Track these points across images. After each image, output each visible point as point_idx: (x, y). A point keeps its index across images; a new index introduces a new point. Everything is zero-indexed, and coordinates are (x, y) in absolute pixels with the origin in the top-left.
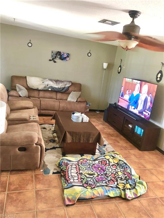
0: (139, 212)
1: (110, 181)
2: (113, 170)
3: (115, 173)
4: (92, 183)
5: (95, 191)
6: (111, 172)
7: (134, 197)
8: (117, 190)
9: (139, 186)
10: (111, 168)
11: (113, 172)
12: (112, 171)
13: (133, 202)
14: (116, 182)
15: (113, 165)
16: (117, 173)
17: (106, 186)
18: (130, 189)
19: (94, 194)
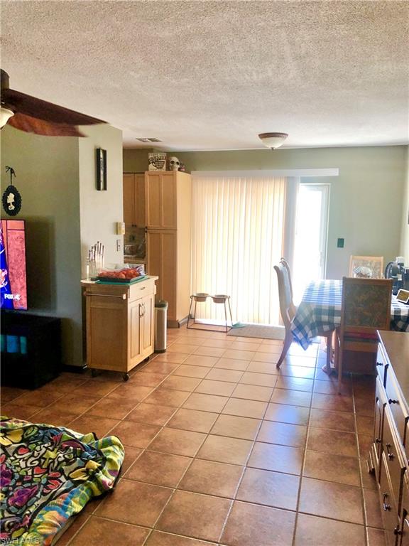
0: (145, 497)
1: (49, 483)
2: (27, 460)
3: (37, 462)
4: (12, 520)
5: (42, 528)
6: (27, 467)
7: (114, 478)
8: (80, 490)
9: (109, 451)
10: (16, 459)
11: (31, 463)
12: (26, 463)
13: (121, 488)
14: (63, 476)
15: (16, 451)
16: (43, 461)
17: (50, 499)
18: (101, 468)
19: (45, 536)
